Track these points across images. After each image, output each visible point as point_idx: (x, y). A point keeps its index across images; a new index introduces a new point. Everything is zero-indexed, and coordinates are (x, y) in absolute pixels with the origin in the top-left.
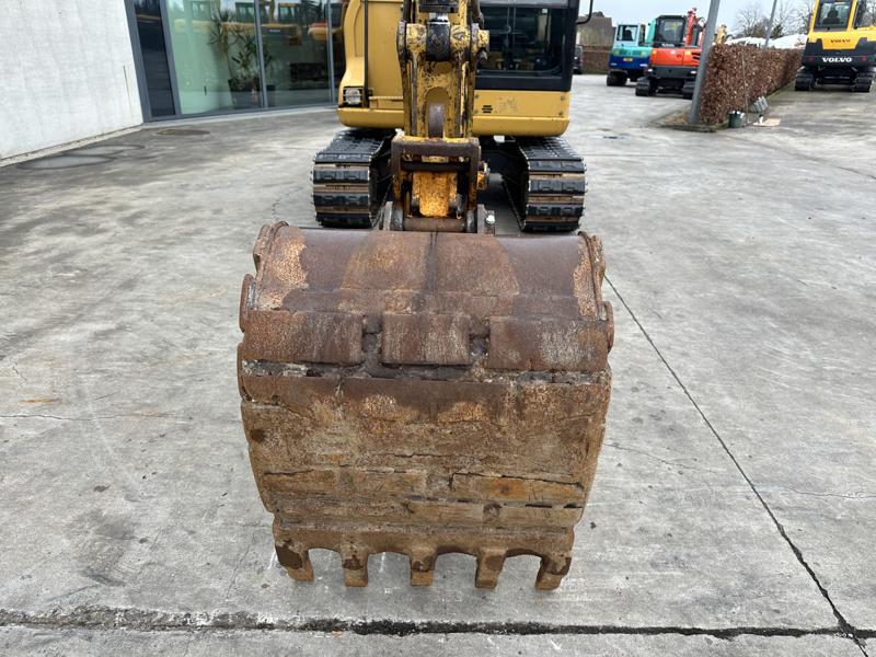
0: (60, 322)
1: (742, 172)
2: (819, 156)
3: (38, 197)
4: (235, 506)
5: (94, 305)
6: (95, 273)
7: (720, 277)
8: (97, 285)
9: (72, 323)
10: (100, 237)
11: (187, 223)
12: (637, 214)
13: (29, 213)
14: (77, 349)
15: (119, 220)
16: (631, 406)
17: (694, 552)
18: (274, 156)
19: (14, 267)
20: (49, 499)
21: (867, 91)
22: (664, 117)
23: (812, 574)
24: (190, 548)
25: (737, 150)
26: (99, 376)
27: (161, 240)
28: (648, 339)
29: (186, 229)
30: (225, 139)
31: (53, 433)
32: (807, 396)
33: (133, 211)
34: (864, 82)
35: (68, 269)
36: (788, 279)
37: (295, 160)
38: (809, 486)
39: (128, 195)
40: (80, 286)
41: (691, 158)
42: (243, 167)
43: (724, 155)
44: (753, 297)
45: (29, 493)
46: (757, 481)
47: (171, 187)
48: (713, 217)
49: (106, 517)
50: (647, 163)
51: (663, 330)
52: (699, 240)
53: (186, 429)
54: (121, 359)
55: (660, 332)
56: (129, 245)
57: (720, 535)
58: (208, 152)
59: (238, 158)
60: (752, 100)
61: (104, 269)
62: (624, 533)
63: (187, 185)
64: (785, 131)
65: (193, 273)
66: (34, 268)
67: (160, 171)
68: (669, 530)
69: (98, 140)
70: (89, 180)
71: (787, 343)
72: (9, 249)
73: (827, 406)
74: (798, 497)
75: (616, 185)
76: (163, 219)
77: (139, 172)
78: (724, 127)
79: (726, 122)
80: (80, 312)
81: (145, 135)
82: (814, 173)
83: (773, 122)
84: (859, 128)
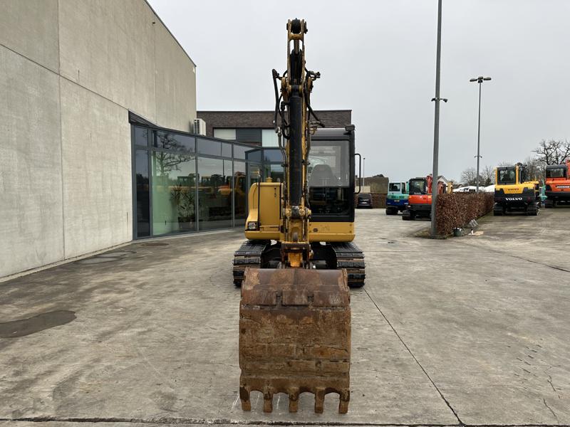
0: (122, 328)
1: (456, 259)
2: (502, 250)
3: (90, 277)
4: (215, 389)
5: (134, 322)
6: (130, 309)
7: (434, 307)
8: (133, 314)
9: (126, 329)
10: (128, 294)
11: (168, 287)
12: (395, 279)
13: (89, 284)
14: (133, 338)
15: (134, 286)
17: (404, 403)
18: (206, 255)
19: (92, 307)
20: (139, 388)
21: (536, 215)
22: (418, 231)
23: (452, 409)
25: (457, 248)
26: (145, 348)
27: (158, 295)
28: (395, 332)
29: (169, 289)
30: (178, 247)
32: (465, 353)
33: (141, 282)
34: (533, 210)
35: (117, 308)
36: (468, 308)
37: (217, 257)
39: (135, 275)
40: (126, 314)
41: (430, 253)
42: (191, 261)
43: (448, 251)
44: (449, 315)
45: (130, 386)
46: (435, 381)
47: (156, 271)
48: (435, 281)
49: (164, 393)
50: (405, 255)
51: (403, 329)
52: (426, 291)
54: (153, 342)
55: (401, 330)
56: (143, 297)
58: (171, 254)
59: (187, 257)
60: (468, 221)
61: (134, 307)
63: (164, 270)
64: (486, 238)
65: (177, 308)
66: (101, 308)
67: (149, 264)
68: (395, 397)
69: (111, 249)
70: (113, 269)
71: (461, 333)
72: (86, 300)
73: (473, 356)
74: (452, 386)
75: (386, 266)
76: (156, 286)
77: (138, 265)
78: (451, 236)
79: (452, 233)
80: (129, 325)
81: (135, 246)
82: (497, 259)
83: (479, 233)
84: (528, 235)
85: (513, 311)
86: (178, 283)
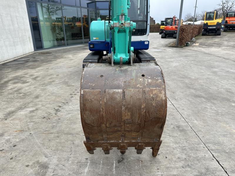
0: (20, 108)
1: (191, 59)
2: (210, 53)
3: (9, 73)
4: (74, 157)
5: (29, 103)
6: (27, 94)
7: (189, 88)
8: (29, 97)
9: (23, 109)
10: (28, 84)
11: (50, 79)
12: (166, 71)
13: (7, 78)
14: (26, 116)
15: (32, 79)
16: (172, 124)
17: (192, 163)
18: (70, 59)
19: (6, 94)
20: (25, 158)
21: (220, 35)
22: (169, 44)
23: (222, 167)
24: (64, 170)
25: (189, 52)
26: (33, 123)
28: (173, 105)
29: (50, 80)
30: (56, 55)
31: (23, 140)
32: (215, 119)
33: (35, 76)
34: (219, 33)
35: (20, 93)
36: (206, 87)
37: (76, 60)
38: (219, 144)
39: (33, 72)
40: (24, 98)
41: (178, 55)
42: (62, 63)
43: (186, 54)
44: (198, 93)
45: (19, 157)
46: (206, 143)
47: (44, 69)
48: (185, 71)
49: (41, 162)
50: (167, 57)
51: (177, 103)
52: (183, 78)
53: (58, 137)
54: (38, 118)
55: (176, 104)
56: (35, 86)
57: (199, 158)
58: (53, 59)
59: (61, 60)
60: (191, 39)
61: (30, 93)
62: (174, 159)
63: (48, 68)
64: (200, 47)
65: (54, 93)
66: (11, 94)
67: (41, 64)
68: (185, 158)
69: (23, 56)
70: (22, 68)
71: (209, 105)
72: (4, 88)
73: (221, 122)
74: (216, 147)
76: (44, 78)
77: (35, 65)
78: (185, 46)
79: (185, 45)
80: (25, 105)
81: (35, 54)
82: (209, 58)
83: (197, 44)
84: (219, 45)
85: (230, 89)
86: (55, 76)
